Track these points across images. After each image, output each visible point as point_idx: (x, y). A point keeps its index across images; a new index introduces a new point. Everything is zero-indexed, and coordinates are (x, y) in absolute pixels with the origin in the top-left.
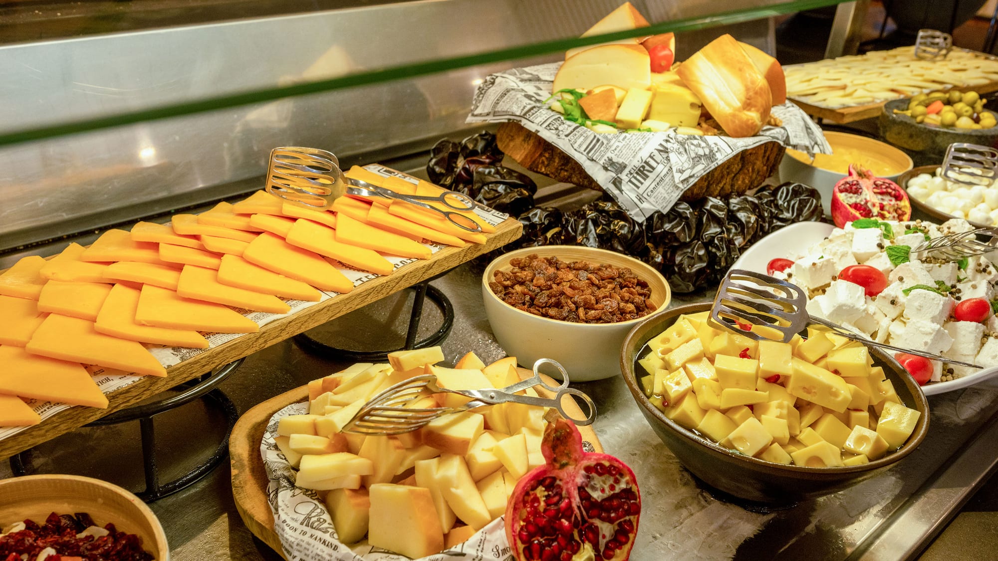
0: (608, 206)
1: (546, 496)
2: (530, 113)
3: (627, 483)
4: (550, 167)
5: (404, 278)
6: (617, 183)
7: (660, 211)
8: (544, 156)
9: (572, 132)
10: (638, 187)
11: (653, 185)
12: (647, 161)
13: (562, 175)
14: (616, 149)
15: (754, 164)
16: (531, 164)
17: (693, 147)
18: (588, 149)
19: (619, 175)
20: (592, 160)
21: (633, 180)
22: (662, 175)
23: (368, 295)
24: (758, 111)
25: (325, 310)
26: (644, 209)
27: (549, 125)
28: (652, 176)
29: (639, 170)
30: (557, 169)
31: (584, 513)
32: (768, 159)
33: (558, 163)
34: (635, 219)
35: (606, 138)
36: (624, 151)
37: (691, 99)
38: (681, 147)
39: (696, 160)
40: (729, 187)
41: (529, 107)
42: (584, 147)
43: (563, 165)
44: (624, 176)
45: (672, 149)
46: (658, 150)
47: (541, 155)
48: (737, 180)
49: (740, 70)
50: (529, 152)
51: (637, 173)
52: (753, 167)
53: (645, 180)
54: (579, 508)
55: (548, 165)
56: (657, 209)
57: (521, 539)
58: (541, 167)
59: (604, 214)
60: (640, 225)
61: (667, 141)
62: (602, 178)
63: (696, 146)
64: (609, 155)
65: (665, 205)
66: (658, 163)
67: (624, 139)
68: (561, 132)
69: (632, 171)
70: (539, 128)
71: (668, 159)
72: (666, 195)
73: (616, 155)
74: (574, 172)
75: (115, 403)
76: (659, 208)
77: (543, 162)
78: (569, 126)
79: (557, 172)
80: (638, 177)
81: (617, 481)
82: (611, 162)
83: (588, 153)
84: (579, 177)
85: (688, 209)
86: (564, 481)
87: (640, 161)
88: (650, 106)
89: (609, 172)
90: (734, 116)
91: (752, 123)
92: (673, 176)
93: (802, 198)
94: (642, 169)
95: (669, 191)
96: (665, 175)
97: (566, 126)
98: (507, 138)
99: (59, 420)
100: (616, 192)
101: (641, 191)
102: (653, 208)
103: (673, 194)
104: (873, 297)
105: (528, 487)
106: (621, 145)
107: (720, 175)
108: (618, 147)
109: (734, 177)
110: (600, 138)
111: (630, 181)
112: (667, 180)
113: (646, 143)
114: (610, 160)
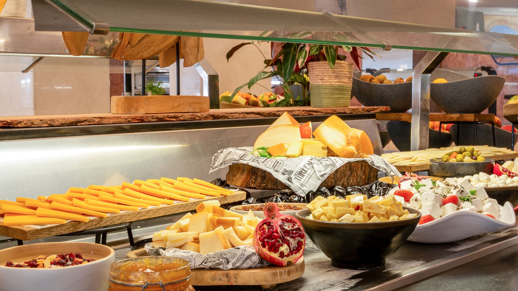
0: (287, 191)
1: (268, 228)
2: (243, 157)
3: (298, 226)
4: (256, 183)
5: (195, 204)
6: (289, 179)
7: (312, 191)
8: (253, 178)
9: (265, 161)
10: (300, 181)
11: (307, 179)
12: (303, 168)
13: (262, 186)
14: (287, 165)
15: (357, 172)
16: (246, 184)
17: (324, 161)
18: (274, 167)
19: (290, 176)
20: (277, 171)
21: (297, 177)
22: (311, 174)
23: (180, 207)
24: (354, 146)
25: (163, 209)
26: (304, 190)
27: (253, 160)
28: (306, 175)
29: (300, 173)
30: (260, 183)
31: (283, 234)
32: (364, 172)
33: (260, 180)
34: (301, 195)
35: (282, 161)
36: (291, 165)
37: (322, 145)
38: (318, 161)
39: (326, 166)
40: (346, 183)
41: (242, 155)
42: (272, 165)
43: (262, 180)
44: (292, 176)
45: (314, 162)
46: (307, 163)
47: (251, 178)
48: (350, 180)
49: (343, 129)
50: (245, 179)
51: (299, 174)
52: (357, 173)
53: (303, 177)
54: (281, 232)
55: (255, 182)
56: (310, 190)
57: (260, 240)
58: (252, 184)
59: (285, 195)
60: (303, 198)
61: (311, 160)
62: (282, 178)
63: (326, 161)
64: (284, 168)
65: (314, 187)
66: (308, 169)
67: (290, 160)
68: (260, 162)
69: (296, 174)
70: (248, 162)
71: (313, 167)
72: (314, 183)
73: (287, 167)
74: (268, 182)
75: (88, 225)
76: (311, 189)
77: (252, 181)
78: (263, 159)
79: (260, 185)
80: (299, 176)
81: (294, 225)
82: (286, 171)
83: (274, 168)
84: (271, 185)
85: (326, 189)
86: (274, 223)
87: (300, 169)
88: (302, 150)
89: (285, 175)
90: (343, 149)
91: (352, 151)
92: (316, 174)
93: (384, 187)
94: (301, 172)
95: (315, 181)
96: (312, 174)
97: (262, 159)
98: (232, 176)
99: (71, 225)
100: (290, 183)
101: (302, 182)
102: (309, 189)
103: (317, 182)
104: (409, 202)
105: (260, 225)
106: (289, 163)
107: (340, 176)
108: (288, 164)
109: (348, 178)
110: (279, 161)
111: (296, 178)
112: (314, 176)
113: (301, 161)
114: (285, 170)
